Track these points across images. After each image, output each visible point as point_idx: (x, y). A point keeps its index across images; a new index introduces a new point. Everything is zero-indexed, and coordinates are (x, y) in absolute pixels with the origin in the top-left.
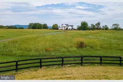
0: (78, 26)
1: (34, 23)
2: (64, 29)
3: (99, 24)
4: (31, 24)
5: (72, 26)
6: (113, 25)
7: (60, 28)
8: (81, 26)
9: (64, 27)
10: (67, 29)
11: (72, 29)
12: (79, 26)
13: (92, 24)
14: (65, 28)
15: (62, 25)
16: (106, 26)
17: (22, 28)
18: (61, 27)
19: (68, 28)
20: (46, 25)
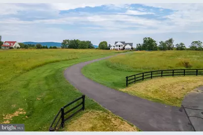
0: (137, 45)
1: (70, 40)
2: (119, 49)
3: (171, 41)
4: (65, 42)
5: (131, 44)
6: (193, 42)
7: (112, 48)
8: (144, 45)
9: (119, 46)
10: (124, 49)
11: (132, 48)
12: (139, 44)
13: (162, 42)
14: (121, 48)
15: (116, 43)
16: (182, 44)
17: (55, 48)
18: (114, 47)
19: (126, 47)
20: (90, 42)
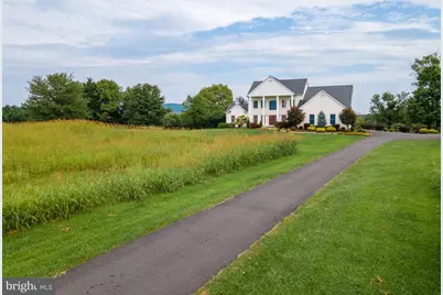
0: (376, 99)
7: (236, 112)
9: (273, 106)
11: (348, 116)
18: (245, 106)
